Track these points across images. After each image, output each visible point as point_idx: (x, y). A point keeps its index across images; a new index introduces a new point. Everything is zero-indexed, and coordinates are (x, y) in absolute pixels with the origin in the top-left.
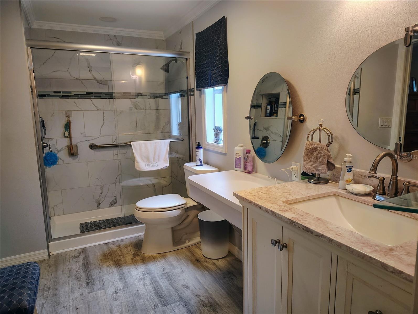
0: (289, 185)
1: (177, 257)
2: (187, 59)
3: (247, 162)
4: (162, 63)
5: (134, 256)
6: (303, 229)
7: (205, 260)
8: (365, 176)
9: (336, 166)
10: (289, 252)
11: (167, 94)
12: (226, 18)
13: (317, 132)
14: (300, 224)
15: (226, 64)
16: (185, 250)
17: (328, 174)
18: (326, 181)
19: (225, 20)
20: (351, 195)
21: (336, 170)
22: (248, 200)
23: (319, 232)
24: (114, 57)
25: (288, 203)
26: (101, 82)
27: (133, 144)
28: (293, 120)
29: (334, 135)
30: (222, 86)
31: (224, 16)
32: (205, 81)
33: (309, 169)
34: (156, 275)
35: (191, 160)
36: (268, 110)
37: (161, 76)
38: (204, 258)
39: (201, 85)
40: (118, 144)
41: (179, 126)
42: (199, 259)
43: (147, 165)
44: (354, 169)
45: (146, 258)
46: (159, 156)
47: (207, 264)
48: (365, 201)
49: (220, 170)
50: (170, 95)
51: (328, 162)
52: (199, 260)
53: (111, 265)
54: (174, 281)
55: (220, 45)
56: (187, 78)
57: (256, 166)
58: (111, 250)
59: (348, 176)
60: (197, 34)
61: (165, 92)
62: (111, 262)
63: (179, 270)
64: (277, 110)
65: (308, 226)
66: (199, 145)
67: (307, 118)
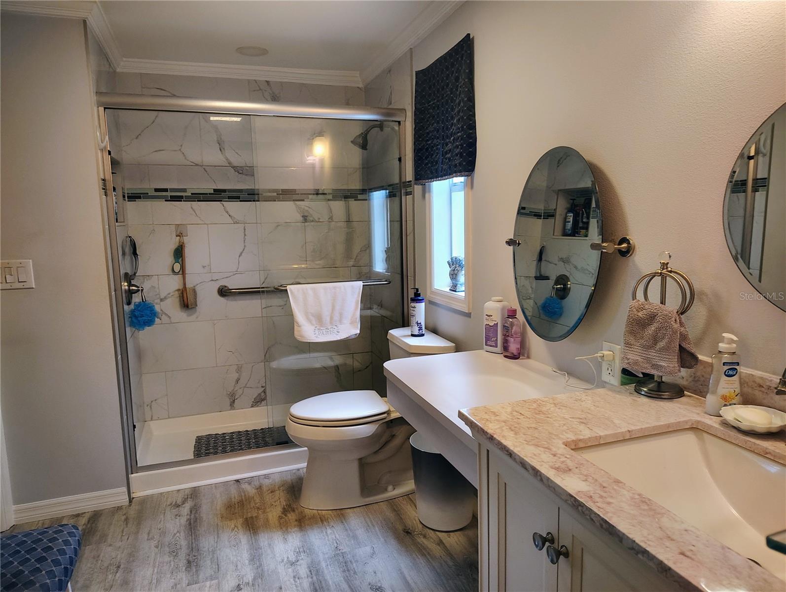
0: (590, 398)
1: (368, 520)
2: (399, 122)
3: (508, 336)
4: (358, 131)
5: (285, 511)
6: (601, 526)
7: (423, 533)
8: (770, 387)
9: (700, 357)
10: (572, 567)
11: (365, 192)
12: (473, 38)
13: (657, 280)
14: (596, 514)
15: (471, 131)
16: (384, 506)
17: (683, 376)
18: (677, 392)
19: (469, 42)
20: (734, 434)
21: (700, 367)
22: (486, 432)
23: (637, 541)
25: (577, 446)
26: (242, 170)
27: (291, 290)
28: (604, 250)
29: (696, 286)
30: (462, 176)
31: (468, 35)
32: (432, 166)
33: (636, 363)
34: (321, 557)
36: (569, 222)
37: (355, 157)
38: (420, 526)
39: (423, 173)
40: (262, 288)
41: (386, 254)
42: (411, 529)
43: (317, 332)
44: (742, 369)
45: (307, 517)
46: (341, 314)
47: (424, 541)
48: (767, 451)
49: (458, 348)
50: (371, 194)
51: (681, 349)
52: (409, 531)
53: (238, 528)
54: (355, 573)
55: (460, 93)
56: (400, 159)
57: (527, 344)
58: (243, 494)
59: (727, 386)
60: (417, 73)
61: (361, 188)
62: (240, 521)
63: (368, 549)
64: (588, 223)
65: (614, 521)
66: (417, 294)
67: (637, 247)
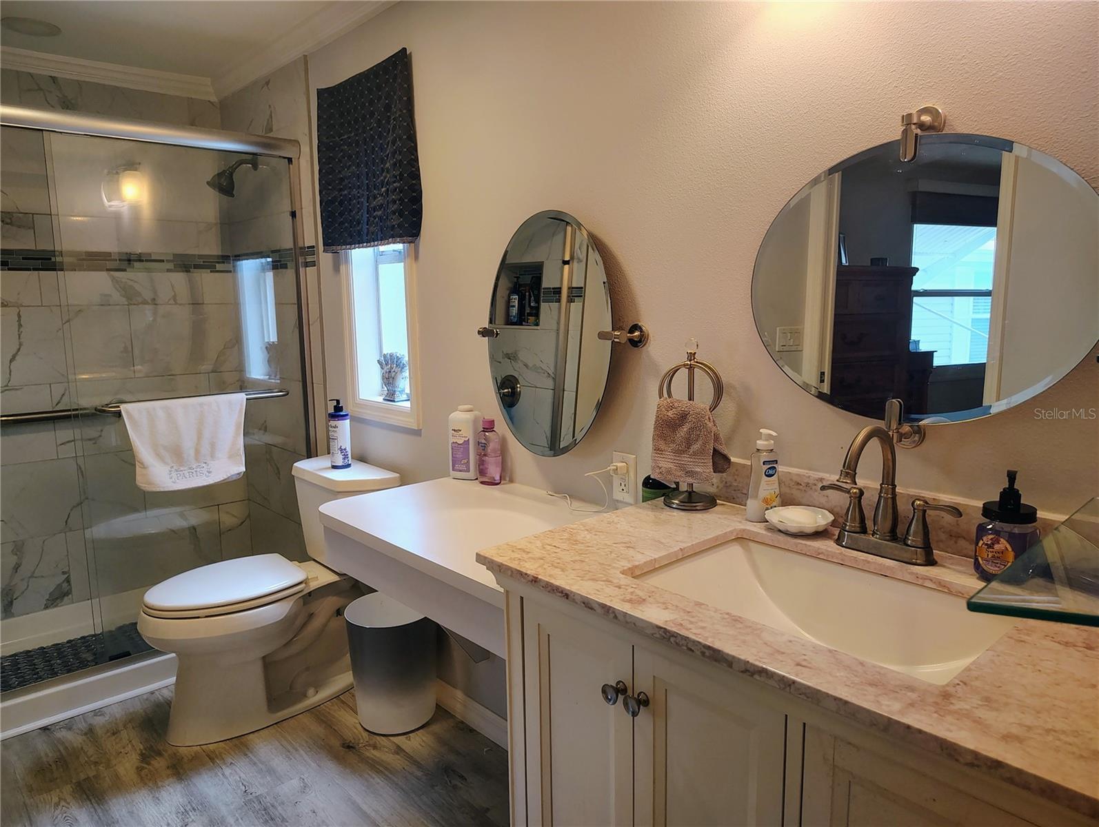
0: (622, 519)
1: (285, 743)
2: (290, 160)
3: (485, 455)
4: (210, 170)
5: (145, 758)
6: (703, 653)
7: (371, 742)
8: (808, 483)
9: (733, 459)
10: (654, 715)
11: (227, 259)
12: (411, 53)
13: (683, 374)
14: (694, 641)
15: (414, 182)
16: (306, 720)
17: (708, 481)
18: (709, 502)
19: (405, 60)
20: (782, 538)
21: (732, 470)
22: (526, 574)
23: (751, 661)
24: (56, 145)
25: (637, 573)
26: (10, 219)
27: (127, 412)
28: (615, 340)
29: (724, 379)
30: (404, 243)
31: (404, 49)
32: (351, 227)
33: (669, 472)
34: (224, 810)
35: (310, 453)
36: (514, 306)
37: (209, 205)
38: (365, 734)
39: (337, 236)
40: (74, 410)
41: (268, 353)
42: (353, 741)
43: (174, 474)
44: (781, 468)
45: (186, 760)
46: (213, 446)
47: (375, 752)
48: (820, 551)
49: (404, 480)
50: (239, 263)
51: (716, 452)
52: (351, 745)
53: (65, 800)
54: (284, 820)
55: (395, 126)
56: (293, 214)
57: (509, 464)
58: (61, 748)
59: (768, 487)
60: (320, 93)
61: (220, 254)
62: (68, 789)
63: (295, 783)
64: (538, 309)
65: (717, 645)
66: (338, 408)
67: (651, 335)
